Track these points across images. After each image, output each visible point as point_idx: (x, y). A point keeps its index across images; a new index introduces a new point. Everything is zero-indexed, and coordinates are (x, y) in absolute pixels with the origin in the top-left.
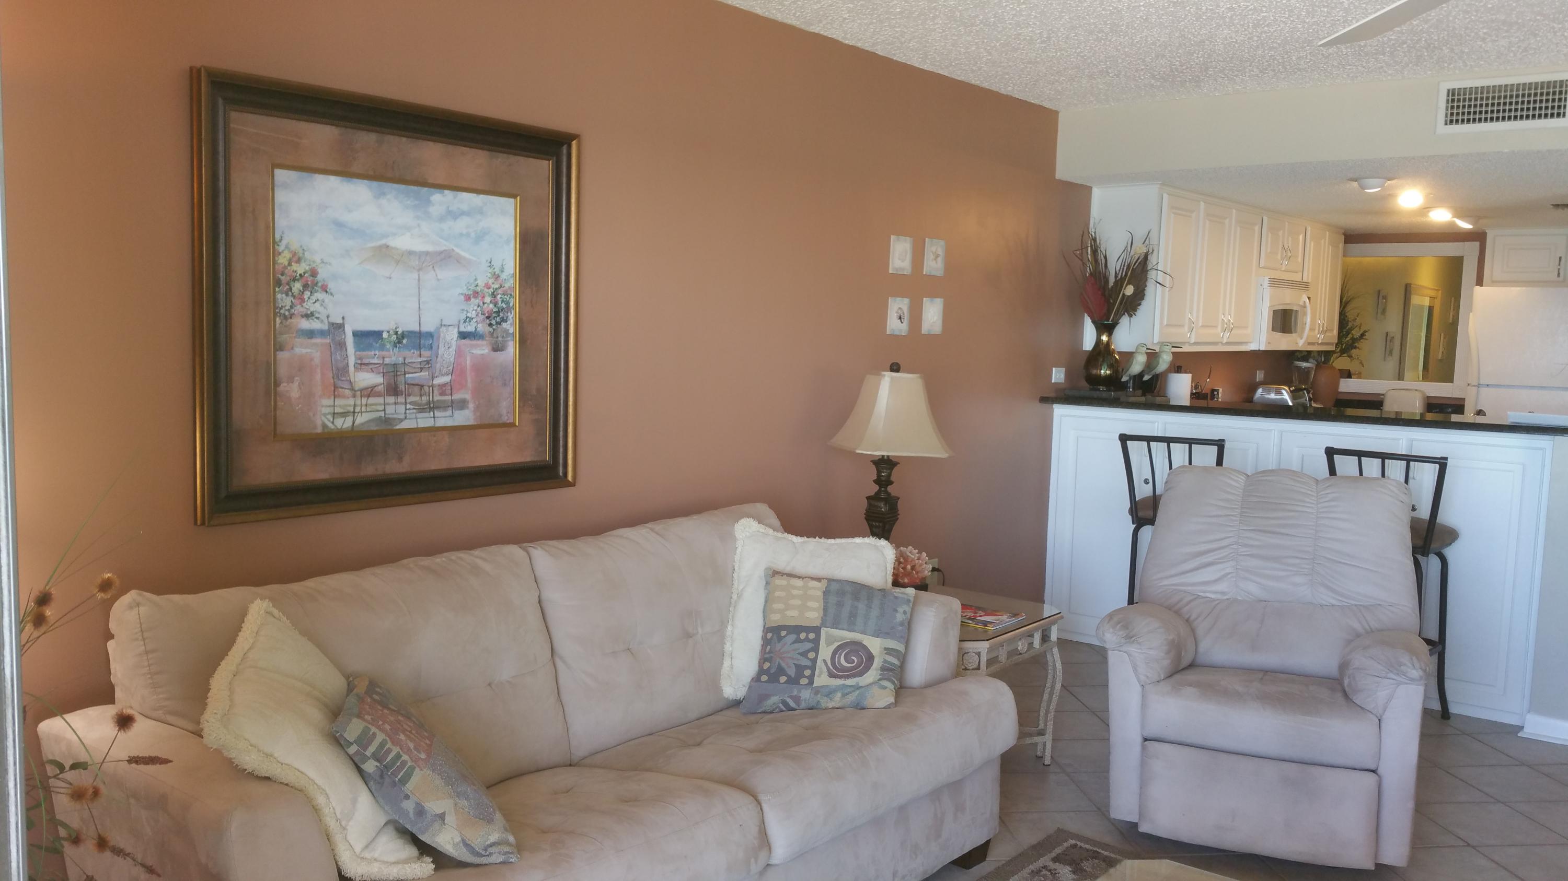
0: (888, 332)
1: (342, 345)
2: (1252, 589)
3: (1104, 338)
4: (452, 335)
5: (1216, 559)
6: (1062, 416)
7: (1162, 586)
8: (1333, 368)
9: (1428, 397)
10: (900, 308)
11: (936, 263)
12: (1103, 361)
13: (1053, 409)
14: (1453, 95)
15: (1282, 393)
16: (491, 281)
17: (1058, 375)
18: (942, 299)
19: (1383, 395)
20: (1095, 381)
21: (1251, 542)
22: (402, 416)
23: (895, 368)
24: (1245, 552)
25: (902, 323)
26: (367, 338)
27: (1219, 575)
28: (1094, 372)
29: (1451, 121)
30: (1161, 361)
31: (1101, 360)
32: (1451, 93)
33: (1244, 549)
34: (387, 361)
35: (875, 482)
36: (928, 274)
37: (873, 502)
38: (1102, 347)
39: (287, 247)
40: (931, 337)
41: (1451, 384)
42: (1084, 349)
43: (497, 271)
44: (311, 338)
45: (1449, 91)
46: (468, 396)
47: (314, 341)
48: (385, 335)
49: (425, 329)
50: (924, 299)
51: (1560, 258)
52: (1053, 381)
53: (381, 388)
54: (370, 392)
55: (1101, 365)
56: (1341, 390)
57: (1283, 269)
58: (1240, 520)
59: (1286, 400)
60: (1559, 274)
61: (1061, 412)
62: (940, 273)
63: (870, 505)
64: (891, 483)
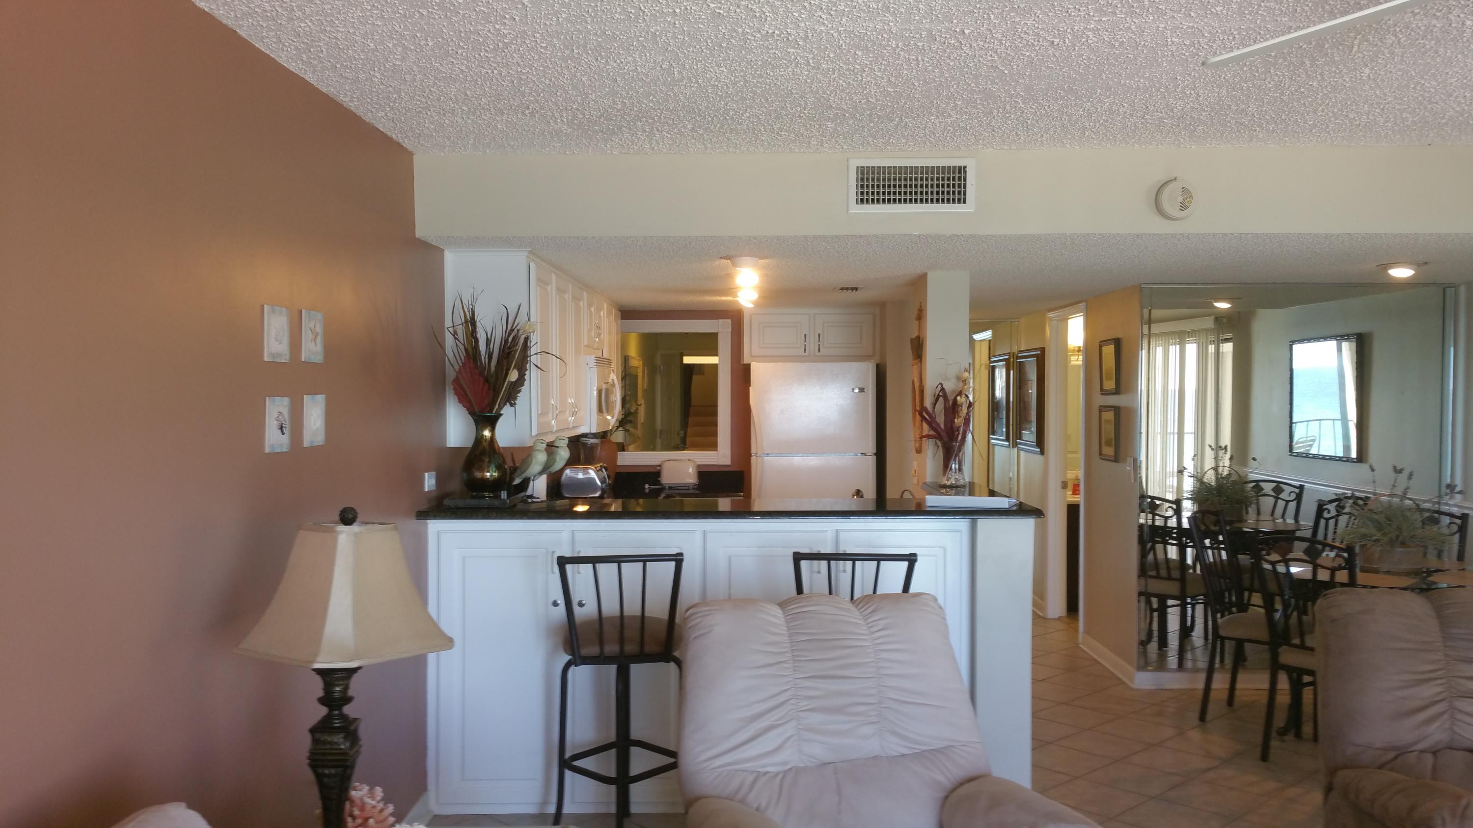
0: (267, 450)
2: (818, 751)
3: (487, 433)
5: (773, 721)
6: (439, 533)
7: (713, 769)
8: (610, 441)
9: (699, 466)
10: (279, 412)
11: (316, 345)
12: (490, 462)
13: (427, 524)
14: (862, 173)
15: (588, 473)
17: (429, 482)
18: (324, 395)
19: (660, 466)
20: (476, 486)
21: (811, 693)
23: (348, 517)
24: (807, 705)
25: (283, 434)
27: (779, 741)
28: (478, 475)
29: (862, 201)
30: (558, 458)
31: (487, 460)
32: (861, 170)
33: (805, 703)
35: (322, 701)
36: (307, 361)
37: (318, 736)
38: (485, 444)
40: (314, 449)
41: (716, 452)
42: (448, 446)
45: (858, 168)
50: (305, 396)
51: (805, 335)
52: (426, 490)
55: (488, 467)
56: (619, 463)
57: (595, 347)
58: (795, 667)
59: (594, 479)
60: (805, 350)
61: (435, 527)
62: (318, 358)
63: (315, 741)
64: (348, 700)
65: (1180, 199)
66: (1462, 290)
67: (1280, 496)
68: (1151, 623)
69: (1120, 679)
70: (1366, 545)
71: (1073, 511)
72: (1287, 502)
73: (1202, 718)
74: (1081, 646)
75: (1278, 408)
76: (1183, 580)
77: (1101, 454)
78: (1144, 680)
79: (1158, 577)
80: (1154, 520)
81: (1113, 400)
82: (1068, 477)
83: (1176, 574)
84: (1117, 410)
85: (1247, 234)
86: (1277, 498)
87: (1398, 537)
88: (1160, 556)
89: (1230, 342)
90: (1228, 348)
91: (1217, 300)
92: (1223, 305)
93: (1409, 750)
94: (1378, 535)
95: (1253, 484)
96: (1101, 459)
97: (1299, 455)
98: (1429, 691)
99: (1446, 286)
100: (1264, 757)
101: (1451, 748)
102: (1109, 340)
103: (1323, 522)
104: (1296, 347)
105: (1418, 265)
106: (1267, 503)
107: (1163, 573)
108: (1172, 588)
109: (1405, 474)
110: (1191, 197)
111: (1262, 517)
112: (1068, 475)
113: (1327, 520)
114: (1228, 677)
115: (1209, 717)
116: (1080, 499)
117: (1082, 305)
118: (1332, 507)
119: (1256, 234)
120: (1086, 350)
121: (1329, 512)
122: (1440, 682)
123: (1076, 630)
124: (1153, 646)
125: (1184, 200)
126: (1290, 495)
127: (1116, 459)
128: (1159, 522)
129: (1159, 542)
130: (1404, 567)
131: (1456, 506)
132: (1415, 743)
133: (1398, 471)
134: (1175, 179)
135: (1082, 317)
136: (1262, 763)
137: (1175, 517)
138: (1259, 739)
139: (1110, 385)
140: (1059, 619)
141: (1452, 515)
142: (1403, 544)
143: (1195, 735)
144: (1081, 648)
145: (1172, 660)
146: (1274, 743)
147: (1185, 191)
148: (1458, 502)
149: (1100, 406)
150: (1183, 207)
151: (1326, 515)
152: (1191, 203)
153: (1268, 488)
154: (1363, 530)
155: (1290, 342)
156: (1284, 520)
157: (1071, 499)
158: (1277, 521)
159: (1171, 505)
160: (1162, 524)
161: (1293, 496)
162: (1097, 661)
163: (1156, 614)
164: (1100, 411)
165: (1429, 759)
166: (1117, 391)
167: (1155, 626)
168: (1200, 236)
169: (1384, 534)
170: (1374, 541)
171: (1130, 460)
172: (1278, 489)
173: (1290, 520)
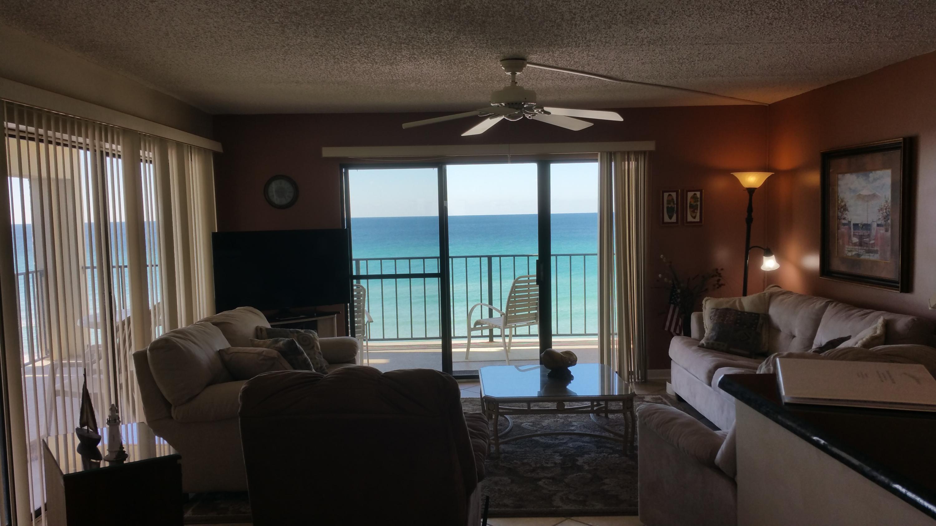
1: (850, 228)
4: (875, 225)
16: (885, 204)
22: (862, 254)
26: (856, 225)
34: (860, 234)
39: (840, 198)
43: (887, 200)
44: (844, 226)
46: (878, 249)
47: (845, 227)
48: (859, 225)
49: (869, 223)
53: (857, 244)
54: (855, 244)
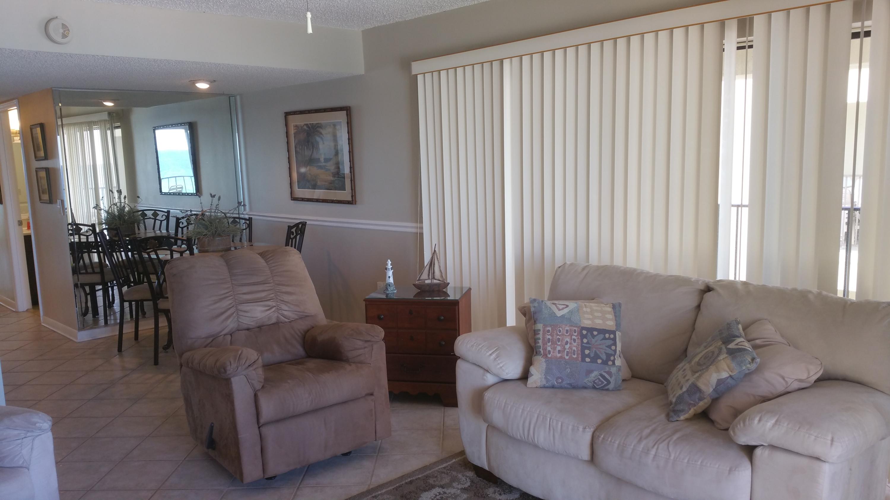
65: (61, 31)
66: (238, 98)
67: (157, 218)
68: (86, 303)
69: (69, 339)
70: (200, 238)
71: (27, 239)
72: (161, 221)
73: (120, 350)
74: (42, 324)
75: (151, 167)
76: (102, 273)
77: (40, 199)
78: (84, 336)
79: (87, 273)
80: (80, 238)
81: (44, 164)
82: (22, 218)
83: (97, 270)
84: (47, 170)
85: (107, 57)
86: (155, 220)
87: (216, 232)
88: (87, 260)
89: (119, 128)
90: (118, 133)
91: (106, 101)
92: (109, 104)
93: (219, 335)
94: (205, 232)
95: (141, 212)
96: (41, 202)
97: (166, 194)
98: (225, 304)
99: (230, 96)
100: (156, 363)
101: (238, 330)
102: (35, 125)
103: (180, 229)
104: (157, 132)
105: (211, 82)
106: (150, 222)
107: (90, 270)
108: (96, 278)
109: (217, 197)
110: (69, 30)
111: (147, 231)
112: (22, 217)
113: (182, 228)
114: (133, 324)
115: (123, 349)
116: (31, 232)
117: (15, 101)
118: (184, 221)
119: (113, 57)
120: (22, 133)
121: (183, 223)
122: (231, 297)
123: (39, 316)
124: (90, 316)
125: (64, 31)
126: (162, 217)
127: (51, 201)
128: (83, 239)
129: (85, 252)
130: (220, 248)
131: (247, 214)
132: (221, 332)
133: (213, 196)
134: (57, 17)
135: (16, 110)
136: (155, 366)
137: (93, 235)
138: (152, 354)
139: (42, 154)
140: (27, 310)
141: (245, 219)
142: (219, 235)
143: (116, 360)
144: (43, 326)
145: (102, 321)
146: (161, 355)
147: (64, 26)
148: (247, 212)
149: (36, 168)
150: (64, 36)
151: (181, 225)
152: (69, 34)
153: (149, 214)
154: (199, 230)
155: (153, 127)
156: (161, 231)
157: (25, 231)
158: (156, 232)
159: (89, 228)
160: (85, 240)
161: (164, 217)
162: (54, 331)
163: (89, 297)
164: (36, 171)
165: (229, 337)
166: (46, 158)
167: (89, 304)
168: (78, 56)
169: (209, 231)
170: (204, 235)
171: (59, 201)
172: (155, 214)
173: (164, 231)
